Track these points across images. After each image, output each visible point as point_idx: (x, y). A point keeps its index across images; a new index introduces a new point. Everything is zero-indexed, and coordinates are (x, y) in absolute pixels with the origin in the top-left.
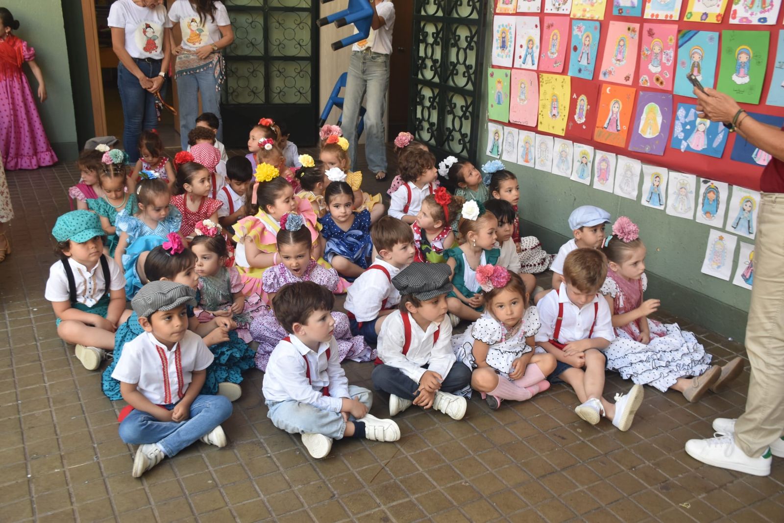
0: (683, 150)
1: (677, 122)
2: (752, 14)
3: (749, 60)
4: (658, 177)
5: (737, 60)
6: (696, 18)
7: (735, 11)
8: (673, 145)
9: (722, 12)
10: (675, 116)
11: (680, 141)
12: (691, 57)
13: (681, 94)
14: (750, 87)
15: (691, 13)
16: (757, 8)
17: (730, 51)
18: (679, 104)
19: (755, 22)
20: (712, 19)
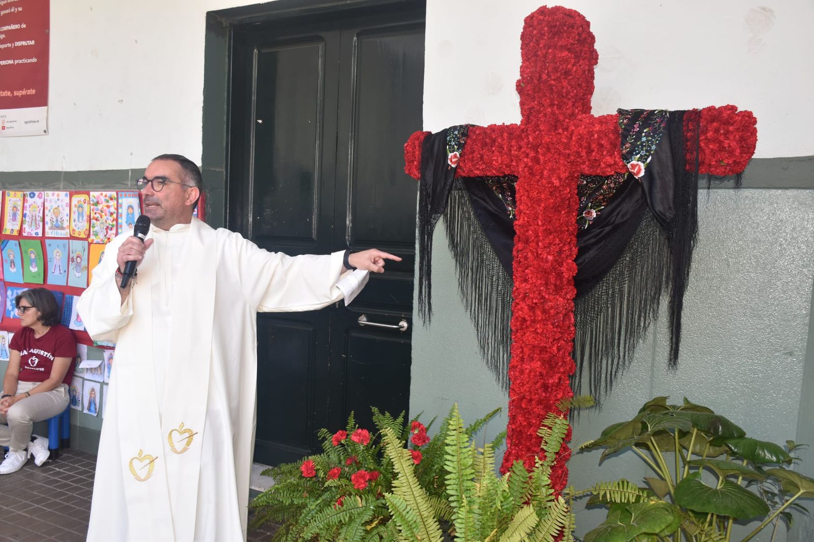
0: (12, 318)
1: (8, 300)
2: (32, 230)
3: (35, 257)
4: (3, 338)
5: (30, 257)
6: (8, 232)
7: (25, 228)
8: (7, 315)
9: (19, 229)
10: (6, 297)
11: (10, 311)
12: (9, 257)
13: (8, 281)
14: (38, 273)
15: (5, 229)
16: (34, 227)
17: (26, 252)
18: (8, 287)
19: (34, 235)
20: (15, 233)
